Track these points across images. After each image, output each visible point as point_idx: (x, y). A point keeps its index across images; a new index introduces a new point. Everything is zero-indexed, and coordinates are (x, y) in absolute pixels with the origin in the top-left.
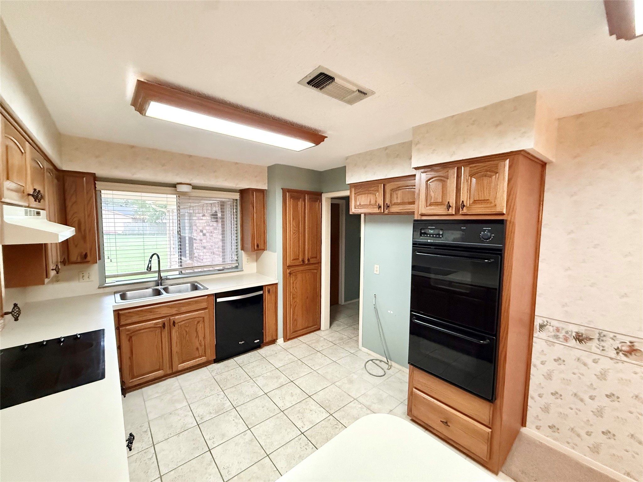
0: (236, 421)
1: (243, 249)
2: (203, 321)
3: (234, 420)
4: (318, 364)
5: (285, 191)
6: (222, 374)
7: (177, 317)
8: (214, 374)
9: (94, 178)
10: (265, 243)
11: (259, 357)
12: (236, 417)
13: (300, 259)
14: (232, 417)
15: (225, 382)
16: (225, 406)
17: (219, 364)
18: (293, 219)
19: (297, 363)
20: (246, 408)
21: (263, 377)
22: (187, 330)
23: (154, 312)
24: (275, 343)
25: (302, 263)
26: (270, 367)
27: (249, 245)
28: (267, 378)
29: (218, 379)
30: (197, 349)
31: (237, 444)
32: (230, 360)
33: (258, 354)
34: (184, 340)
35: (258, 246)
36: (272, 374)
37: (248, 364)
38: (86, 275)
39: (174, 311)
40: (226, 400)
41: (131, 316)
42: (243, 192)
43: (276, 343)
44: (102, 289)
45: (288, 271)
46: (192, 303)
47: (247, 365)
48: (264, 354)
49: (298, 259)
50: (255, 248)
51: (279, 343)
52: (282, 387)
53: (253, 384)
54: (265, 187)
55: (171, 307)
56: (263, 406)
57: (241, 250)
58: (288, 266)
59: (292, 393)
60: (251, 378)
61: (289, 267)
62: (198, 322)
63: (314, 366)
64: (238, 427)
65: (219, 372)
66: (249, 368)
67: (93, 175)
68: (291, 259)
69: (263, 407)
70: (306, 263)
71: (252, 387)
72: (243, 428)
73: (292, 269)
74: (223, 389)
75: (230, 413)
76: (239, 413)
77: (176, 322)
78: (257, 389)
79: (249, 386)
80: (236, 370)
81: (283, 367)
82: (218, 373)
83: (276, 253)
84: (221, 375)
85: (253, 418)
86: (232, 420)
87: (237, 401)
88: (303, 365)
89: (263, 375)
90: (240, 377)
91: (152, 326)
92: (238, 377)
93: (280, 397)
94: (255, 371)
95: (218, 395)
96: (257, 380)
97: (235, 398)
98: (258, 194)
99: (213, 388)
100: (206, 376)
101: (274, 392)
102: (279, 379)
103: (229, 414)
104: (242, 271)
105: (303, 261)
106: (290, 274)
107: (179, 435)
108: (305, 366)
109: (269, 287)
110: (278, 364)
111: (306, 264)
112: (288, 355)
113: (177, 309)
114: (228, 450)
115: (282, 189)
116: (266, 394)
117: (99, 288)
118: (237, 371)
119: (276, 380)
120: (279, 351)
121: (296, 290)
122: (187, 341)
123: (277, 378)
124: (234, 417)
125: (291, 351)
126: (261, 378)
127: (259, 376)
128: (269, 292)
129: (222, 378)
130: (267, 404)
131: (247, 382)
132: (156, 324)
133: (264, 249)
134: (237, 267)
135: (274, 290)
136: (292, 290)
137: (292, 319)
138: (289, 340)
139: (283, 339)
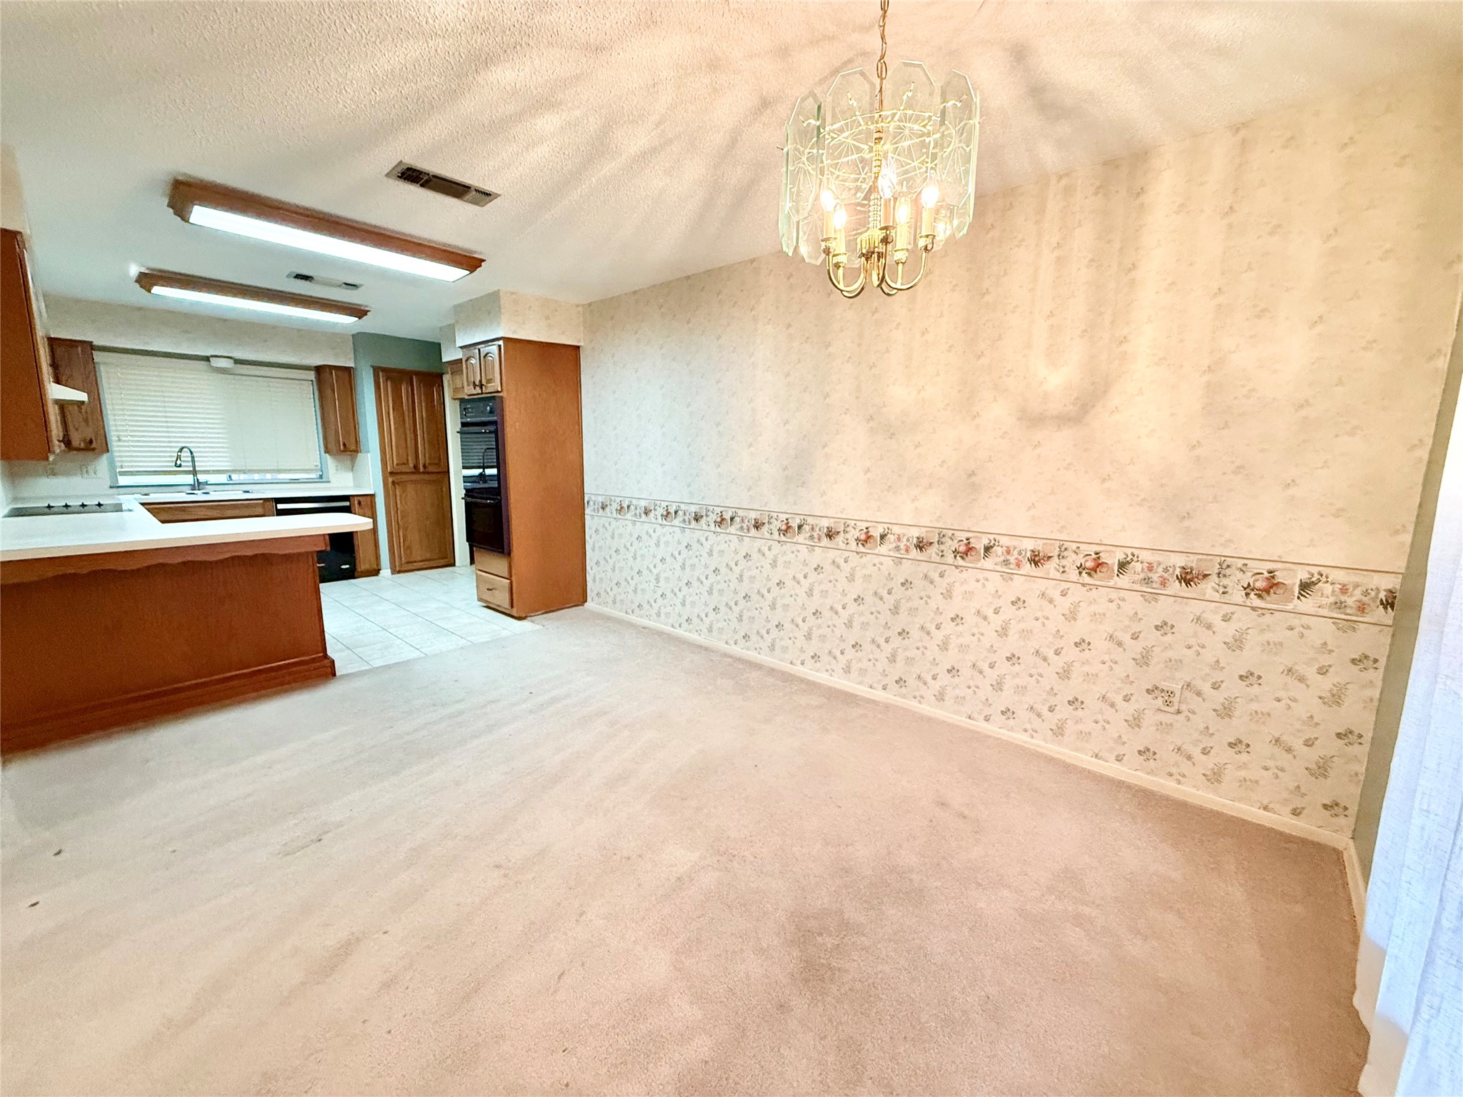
1: (327, 451)
5: (376, 370)
9: (90, 346)
10: (357, 442)
13: (411, 465)
24: (378, 575)
25: (413, 470)
27: (332, 446)
35: (344, 445)
38: (91, 469)
42: (319, 370)
45: (390, 480)
49: (408, 463)
50: (340, 449)
51: (383, 576)
54: (351, 364)
57: (325, 453)
58: (390, 473)
61: (391, 473)
67: (90, 343)
68: (395, 463)
70: (421, 470)
73: (399, 477)
83: (369, 455)
98: (340, 373)
104: (329, 482)
105: (416, 467)
106: (393, 484)
109: (360, 498)
111: (422, 472)
115: (373, 367)
117: (111, 487)
121: (406, 508)
128: (359, 503)
133: (357, 451)
134: (321, 477)
135: (369, 502)
136: (399, 506)
137: (402, 544)
138: (399, 572)
139: (389, 570)
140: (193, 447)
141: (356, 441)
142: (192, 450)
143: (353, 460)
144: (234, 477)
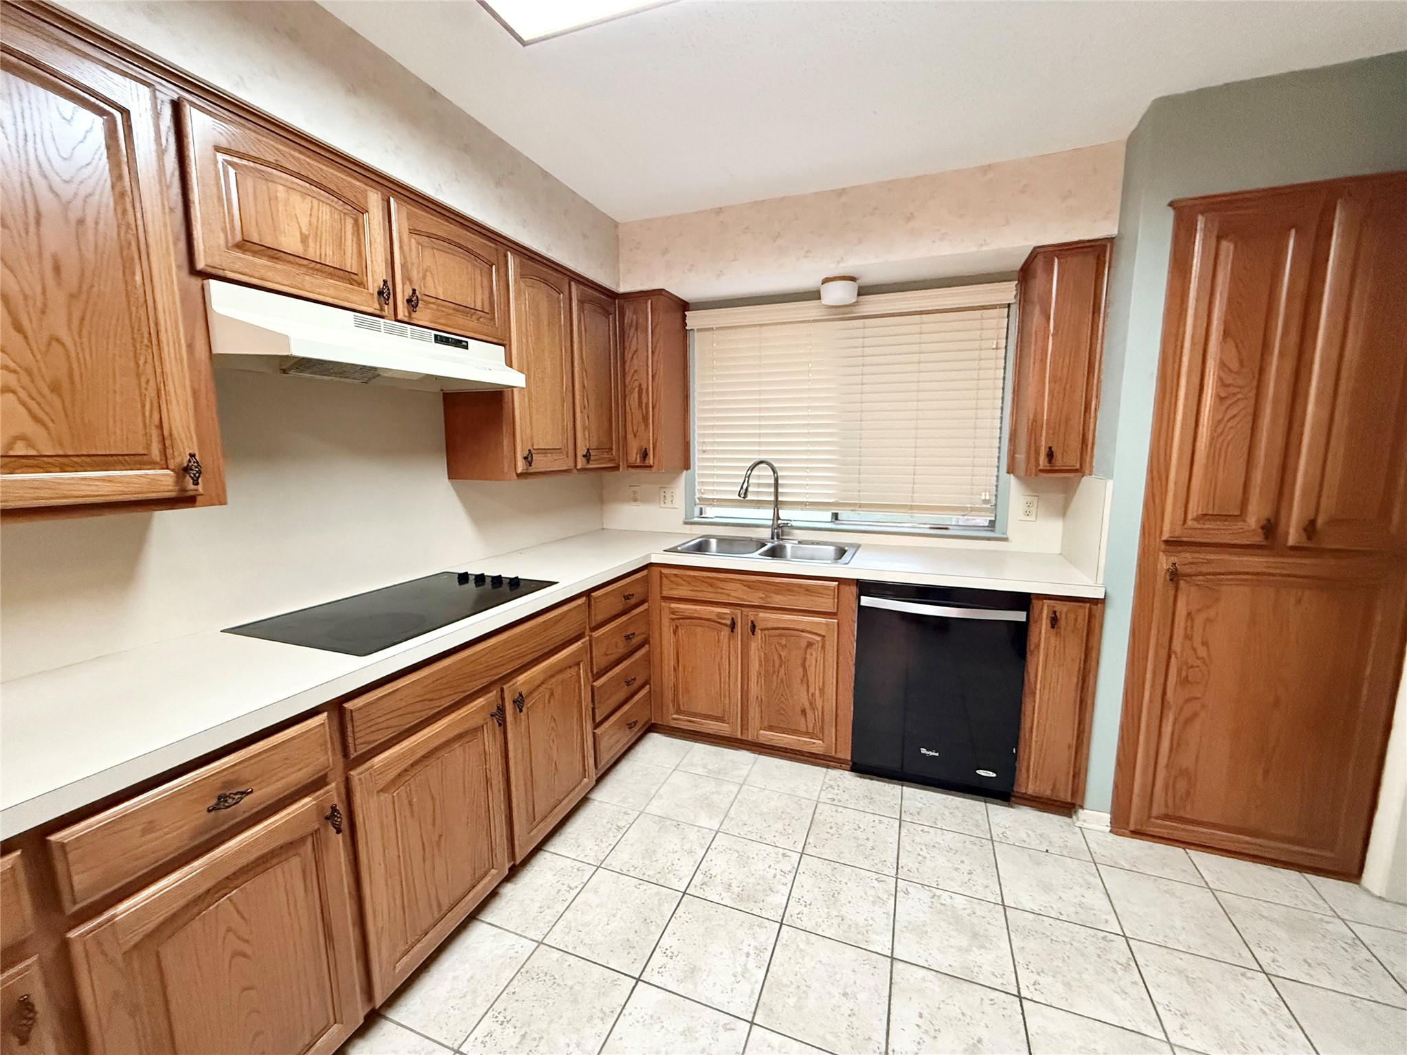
0: (751, 964)
1: (1011, 469)
2: (823, 647)
3: (748, 955)
4: (1217, 1029)
5: (1186, 212)
6: (840, 809)
7: (762, 615)
8: (825, 797)
9: (682, 305)
10: (1085, 443)
11: (978, 826)
12: (759, 951)
13: (1253, 519)
14: (753, 943)
15: (829, 836)
16: (769, 899)
17: (859, 779)
18: (1226, 334)
19: (1103, 944)
20: (801, 951)
21: (933, 897)
22: (783, 654)
23: (718, 588)
24: (1071, 817)
25: (1258, 539)
26: (985, 882)
27: (1025, 457)
28: (940, 912)
29: (821, 814)
30: (804, 712)
31: (688, 1032)
32: (892, 786)
33: (981, 818)
34: (775, 676)
35: (1050, 455)
36: (968, 911)
37: (926, 829)
38: (668, 496)
39: (755, 598)
40: (786, 884)
41: (678, 584)
43: (1074, 817)
44: (688, 526)
45: (1164, 563)
46: (796, 589)
47: (921, 828)
48: (1001, 831)
49: (1235, 516)
50: (1038, 464)
51: (1085, 825)
52: (966, 985)
53: (885, 897)
55: (749, 587)
56: (848, 991)
57: (1009, 472)
58: (1166, 542)
59: (980, 1041)
60: (897, 874)
61: (1173, 544)
62: (810, 645)
63: (1181, 1020)
64: (736, 985)
65: (839, 801)
66: (918, 839)
68: (1192, 515)
69: (845, 995)
70: (1291, 541)
71: (874, 903)
72: (742, 1005)
73: (1188, 556)
74: (809, 850)
75: (760, 926)
76: (777, 947)
77: (759, 625)
78: (883, 923)
79: (869, 893)
80: (881, 822)
81: (1031, 916)
82: (835, 803)
83: (1110, 483)
84: (836, 811)
85: (792, 1001)
86: (746, 949)
87: (806, 910)
88: (1126, 968)
89: (938, 892)
90: (873, 849)
91: (714, 617)
92: (870, 844)
93: (925, 1014)
94: (928, 862)
95: (784, 855)
96: (907, 893)
97: (807, 898)
98: (1072, 266)
99: (790, 831)
100: (806, 791)
101: (924, 979)
102: (982, 947)
103: (756, 929)
104: (1006, 539)
105: (1270, 528)
106: (1175, 576)
107: (640, 884)
108: (1135, 983)
109: (1060, 607)
110: (1020, 893)
111: (1293, 548)
112: (1090, 887)
113: (764, 596)
114: (659, 1025)
115: (1171, 204)
116: (892, 958)
117: (686, 523)
118: (883, 826)
119: (964, 942)
120: (1065, 853)
121: (1202, 652)
122: (782, 681)
123: (975, 935)
124: (756, 948)
125: (1115, 881)
126: (925, 895)
127: (923, 885)
128: (1054, 621)
129: (831, 820)
130: (862, 996)
131: (875, 876)
132: (719, 615)
133: (1080, 470)
134: (992, 524)
135: (1082, 623)
136: (1177, 645)
137: (1163, 761)
138: (1138, 834)
139: (1108, 817)
140: (778, 460)
141: (1084, 441)
142: (776, 465)
143: (1069, 490)
144: (843, 515)
